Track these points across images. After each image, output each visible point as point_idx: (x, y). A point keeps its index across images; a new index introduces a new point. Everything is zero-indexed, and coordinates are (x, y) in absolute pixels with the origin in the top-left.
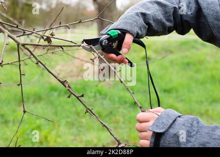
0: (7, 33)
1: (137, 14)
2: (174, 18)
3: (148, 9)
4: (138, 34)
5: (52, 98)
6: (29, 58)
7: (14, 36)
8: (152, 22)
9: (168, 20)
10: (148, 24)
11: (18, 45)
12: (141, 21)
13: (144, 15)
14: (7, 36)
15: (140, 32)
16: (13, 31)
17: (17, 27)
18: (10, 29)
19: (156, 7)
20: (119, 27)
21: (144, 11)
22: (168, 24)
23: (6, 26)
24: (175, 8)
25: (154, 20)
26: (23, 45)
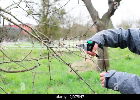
0: (43, 42)
1: (101, 35)
2: (118, 39)
3: (107, 33)
4: (100, 43)
5: (69, 83)
6: (53, 55)
7: (46, 44)
8: (107, 39)
9: (115, 40)
10: (106, 40)
11: (48, 48)
12: (103, 38)
13: (104, 36)
14: (43, 44)
15: (101, 43)
16: (45, 42)
17: (47, 40)
18: (44, 41)
19: (110, 33)
20: (92, 40)
21: (104, 34)
22: (115, 42)
23: (42, 39)
24: (119, 34)
25: (108, 39)
26: (50, 48)
